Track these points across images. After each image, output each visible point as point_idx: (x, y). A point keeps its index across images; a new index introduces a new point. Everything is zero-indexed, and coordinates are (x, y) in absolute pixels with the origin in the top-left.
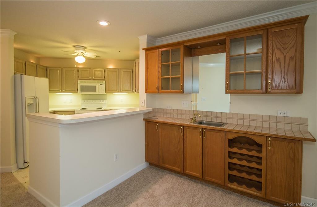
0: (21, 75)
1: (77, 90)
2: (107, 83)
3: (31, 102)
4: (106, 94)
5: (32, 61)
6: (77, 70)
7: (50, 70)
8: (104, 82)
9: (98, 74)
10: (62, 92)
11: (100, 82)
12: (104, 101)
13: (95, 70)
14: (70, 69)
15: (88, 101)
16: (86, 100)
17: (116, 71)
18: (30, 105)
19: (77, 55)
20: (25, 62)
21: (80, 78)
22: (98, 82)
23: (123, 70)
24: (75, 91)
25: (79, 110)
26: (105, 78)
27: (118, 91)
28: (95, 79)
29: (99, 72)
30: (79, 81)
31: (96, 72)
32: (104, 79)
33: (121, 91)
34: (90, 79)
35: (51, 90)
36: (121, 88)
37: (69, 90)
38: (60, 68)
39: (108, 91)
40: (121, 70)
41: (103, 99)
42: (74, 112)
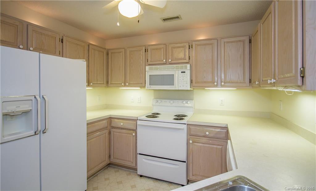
1: (145, 83)
2: (193, 68)
4: (191, 89)
6: (145, 49)
7: (111, 53)
8: (188, 66)
9: (178, 52)
10: (125, 86)
11: (181, 68)
12: (189, 102)
13: (173, 45)
14: (136, 49)
15: (164, 101)
21: (149, 63)
22: (177, 68)
23: (226, 40)
24: (142, 85)
25: (144, 118)
26: (189, 59)
27: (216, 84)
28: (172, 62)
29: (179, 50)
30: (147, 68)
31: (175, 50)
32: (187, 60)
33: (223, 84)
34: (165, 63)
35: (112, 83)
36: (223, 77)
37: (135, 82)
38: (124, 48)
39: (196, 83)
40: (223, 41)
41: (187, 100)
42: (135, 120)
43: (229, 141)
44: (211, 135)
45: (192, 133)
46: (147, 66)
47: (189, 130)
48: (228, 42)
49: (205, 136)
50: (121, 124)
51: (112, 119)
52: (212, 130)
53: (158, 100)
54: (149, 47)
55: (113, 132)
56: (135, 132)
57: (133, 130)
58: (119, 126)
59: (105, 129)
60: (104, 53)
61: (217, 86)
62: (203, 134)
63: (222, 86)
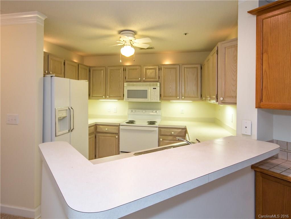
0: (51, 76)
1: (124, 96)
2: (162, 85)
3: (64, 114)
4: (160, 101)
5: (75, 61)
6: (124, 69)
7: (93, 70)
8: (158, 84)
9: (150, 73)
10: (106, 98)
11: (153, 85)
12: (158, 112)
13: (146, 67)
14: (115, 68)
15: (137, 110)
16: (133, 109)
17: (176, 68)
18: (61, 119)
19: (124, 45)
20: (65, 61)
21: (127, 80)
22: (150, 85)
23: (185, 66)
24: (120, 97)
25: (125, 124)
26: (159, 78)
27: (178, 98)
28: (146, 80)
29: (151, 71)
30: (125, 84)
31: (148, 71)
32: (157, 80)
33: (183, 98)
34: (140, 80)
35: (93, 95)
36: (183, 93)
37: (114, 96)
38: (104, 67)
39: (164, 97)
40: (183, 66)
41: (156, 109)
42: (118, 126)
43: (187, 134)
44: (175, 134)
45: (162, 133)
46: (125, 82)
47: (160, 131)
48: (187, 68)
49: (171, 135)
50: (106, 129)
51: (97, 126)
52: (176, 131)
53: (132, 110)
54: (127, 67)
55: (99, 136)
56: (117, 135)
57: (116, 134)
58: (105, 131)
59: (92, 134)
60: (87, 70)
61: (179, 99)
62: (169, 134)
63: (182, 99)
